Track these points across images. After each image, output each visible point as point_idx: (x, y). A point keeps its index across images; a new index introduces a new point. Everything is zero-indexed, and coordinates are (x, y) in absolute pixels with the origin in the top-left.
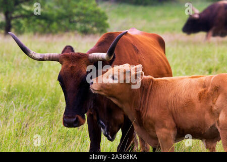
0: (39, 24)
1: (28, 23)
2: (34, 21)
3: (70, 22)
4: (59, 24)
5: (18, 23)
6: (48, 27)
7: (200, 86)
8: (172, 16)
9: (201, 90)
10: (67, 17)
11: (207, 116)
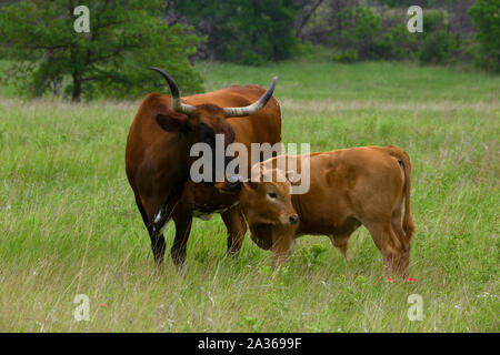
0: (116, 88)
1: (102, 86)
2: (110, 83)
3: (156, 85)
4: (141, 87)
5: (90, 86)
6: (127, 91)
7: (323, 165)
8: (291, 79)
9: (326, 171)
10: (150, 79)
11: (343, 203)
